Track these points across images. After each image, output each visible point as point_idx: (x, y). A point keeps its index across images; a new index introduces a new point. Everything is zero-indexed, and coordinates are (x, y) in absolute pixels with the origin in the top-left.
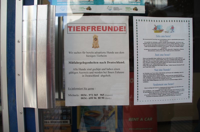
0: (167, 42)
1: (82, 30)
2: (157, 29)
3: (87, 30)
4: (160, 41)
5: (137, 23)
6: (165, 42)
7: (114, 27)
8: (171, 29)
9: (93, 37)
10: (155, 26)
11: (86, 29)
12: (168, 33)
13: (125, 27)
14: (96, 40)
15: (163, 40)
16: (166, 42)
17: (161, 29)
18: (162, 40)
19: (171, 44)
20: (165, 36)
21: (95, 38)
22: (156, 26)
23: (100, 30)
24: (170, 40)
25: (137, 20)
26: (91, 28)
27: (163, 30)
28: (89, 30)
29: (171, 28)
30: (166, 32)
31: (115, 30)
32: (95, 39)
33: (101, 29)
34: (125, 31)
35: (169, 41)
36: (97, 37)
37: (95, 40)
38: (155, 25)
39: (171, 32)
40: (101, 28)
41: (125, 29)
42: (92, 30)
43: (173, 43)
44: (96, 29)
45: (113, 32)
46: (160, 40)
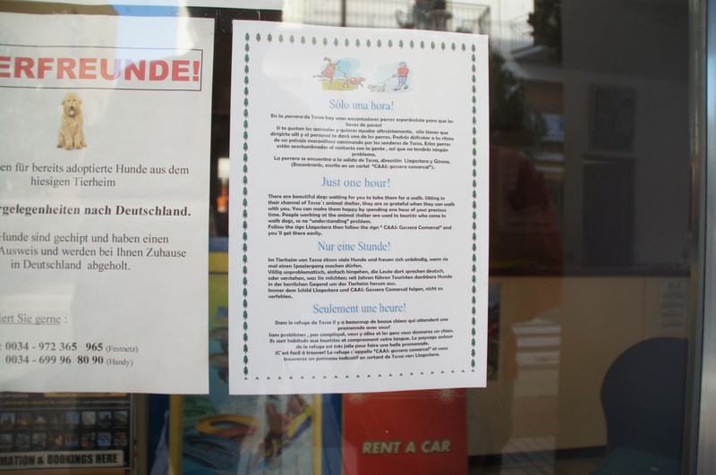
0: (379, 132)
1: (17, 75)
2: (338, 76)
3: (41, 75)
4: (347, 124)
5: (247, 48)
6: (369, 131)
7: (153, 65)
8: (394, 76)
9: (63, 104)
10: (327, 62)
11: (35, 70)
12: (381, 93)
13: (196, 64)
14: (73, 116)
15: (359, 123)
16: (372, 128)
17: (354, 74)
18: (358, 119)
19: (394, 137)
20: (370, 106)
21: (72, 108)
22: (331, 64)
23: (94, 77)
24: (392, 120)
25: (247, 37)
26: (54, 65)
27: (362, 79)
28: (46, 72)
29: (396, 72)
30: (372, 88)
31: (153, 77)
32: (72, 113)
33: (98, 72)
34: (196, 79)
35: (386, 126)
36: (80, 102)
37: (70, 116)
38: (325, 59)
39: (396, 90)
40: (98, 65)
41: (196, 72)
42: (60, 76)
43: (403, 135)
44: (76, 70)
45: (147, 83)
46: (345, 122)
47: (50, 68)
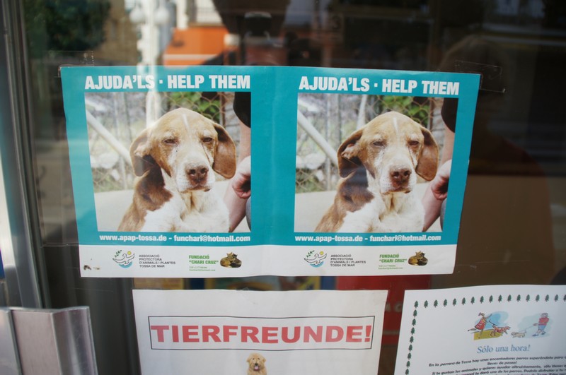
0: (513, 367)
1: (206, 339)
3: (226, 339)
4: (489, 364)
5: (415, 314)
6: (506, 367)
7: (330, 329)
8: (535, 325)
10: (481, 317)
11: (221, 335)
13: (368, 328)
14: (258, 370)
15: (499, 361)
16: (508, 365)
19: (525, 371)
20: (510, 349)
21: (256, 364)
22: (484, 318)
23: (276, 341)
24: (526, 358)
25: (416, 305)
26: (239, 331)
27: (508, 328)
28: (231, 337)
29: (537, 321)
30: (514, 334)
31: (329, 339)
33: (279, 337)
34: (367, 340)
35: (520, 363)
37: (255, 370)
39: (535, 335)
40: (279, 332)
41: (368, 334)
42: (244, 339)
43: (533, 369)
44: (259, 336)
45: (324, 343)
46: (487, 362)
47: (235, 334)
